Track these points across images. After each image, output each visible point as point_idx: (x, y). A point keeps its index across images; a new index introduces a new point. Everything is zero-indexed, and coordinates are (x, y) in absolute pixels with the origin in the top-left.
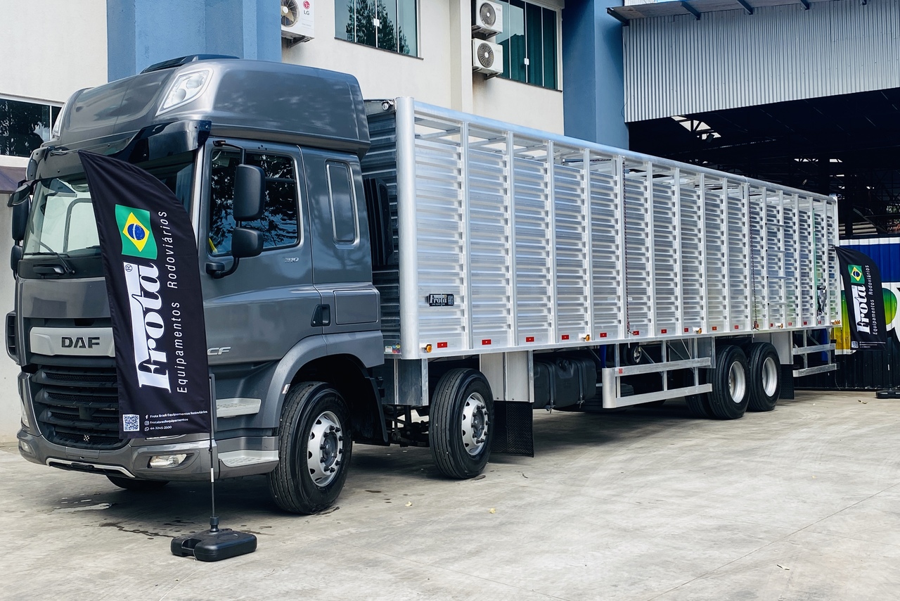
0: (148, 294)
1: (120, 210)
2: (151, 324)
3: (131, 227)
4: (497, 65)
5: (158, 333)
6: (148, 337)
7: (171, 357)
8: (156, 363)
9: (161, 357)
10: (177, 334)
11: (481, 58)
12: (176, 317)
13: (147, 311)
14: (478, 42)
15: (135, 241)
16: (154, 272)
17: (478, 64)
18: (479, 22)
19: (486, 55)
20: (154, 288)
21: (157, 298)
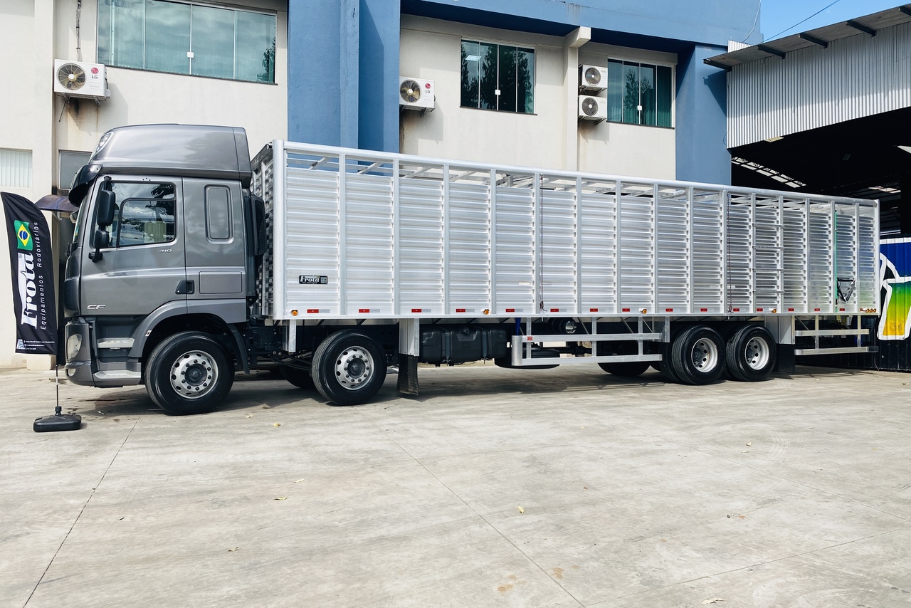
0: (29, 271)
1: (17, 223)
2: (29, 288)
3: (21, 232)
4: (602, 112)
5: (33, 293)
6: (28, 296)
7: (40, 308)
8: (30, 311)
9: (34, 308)
10: (42, 295)
11: (586, 109)
12: (41, 284)
13: (28, 280)
14: (583, 98)
15: (22, 240)
16: (31, 258)
17: (582, 114)
18: (585, 83)
19: (590, 106)
20: (31, 267)
21: (32, 273)
